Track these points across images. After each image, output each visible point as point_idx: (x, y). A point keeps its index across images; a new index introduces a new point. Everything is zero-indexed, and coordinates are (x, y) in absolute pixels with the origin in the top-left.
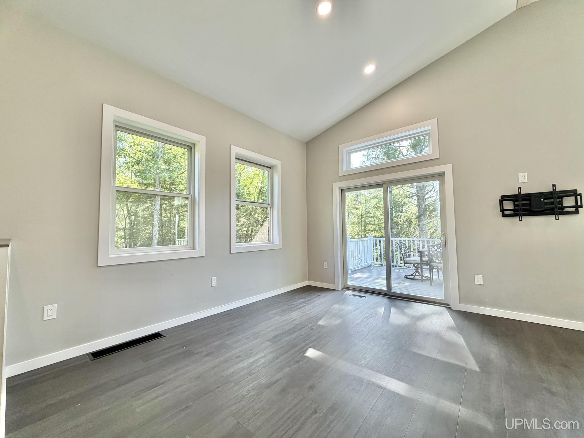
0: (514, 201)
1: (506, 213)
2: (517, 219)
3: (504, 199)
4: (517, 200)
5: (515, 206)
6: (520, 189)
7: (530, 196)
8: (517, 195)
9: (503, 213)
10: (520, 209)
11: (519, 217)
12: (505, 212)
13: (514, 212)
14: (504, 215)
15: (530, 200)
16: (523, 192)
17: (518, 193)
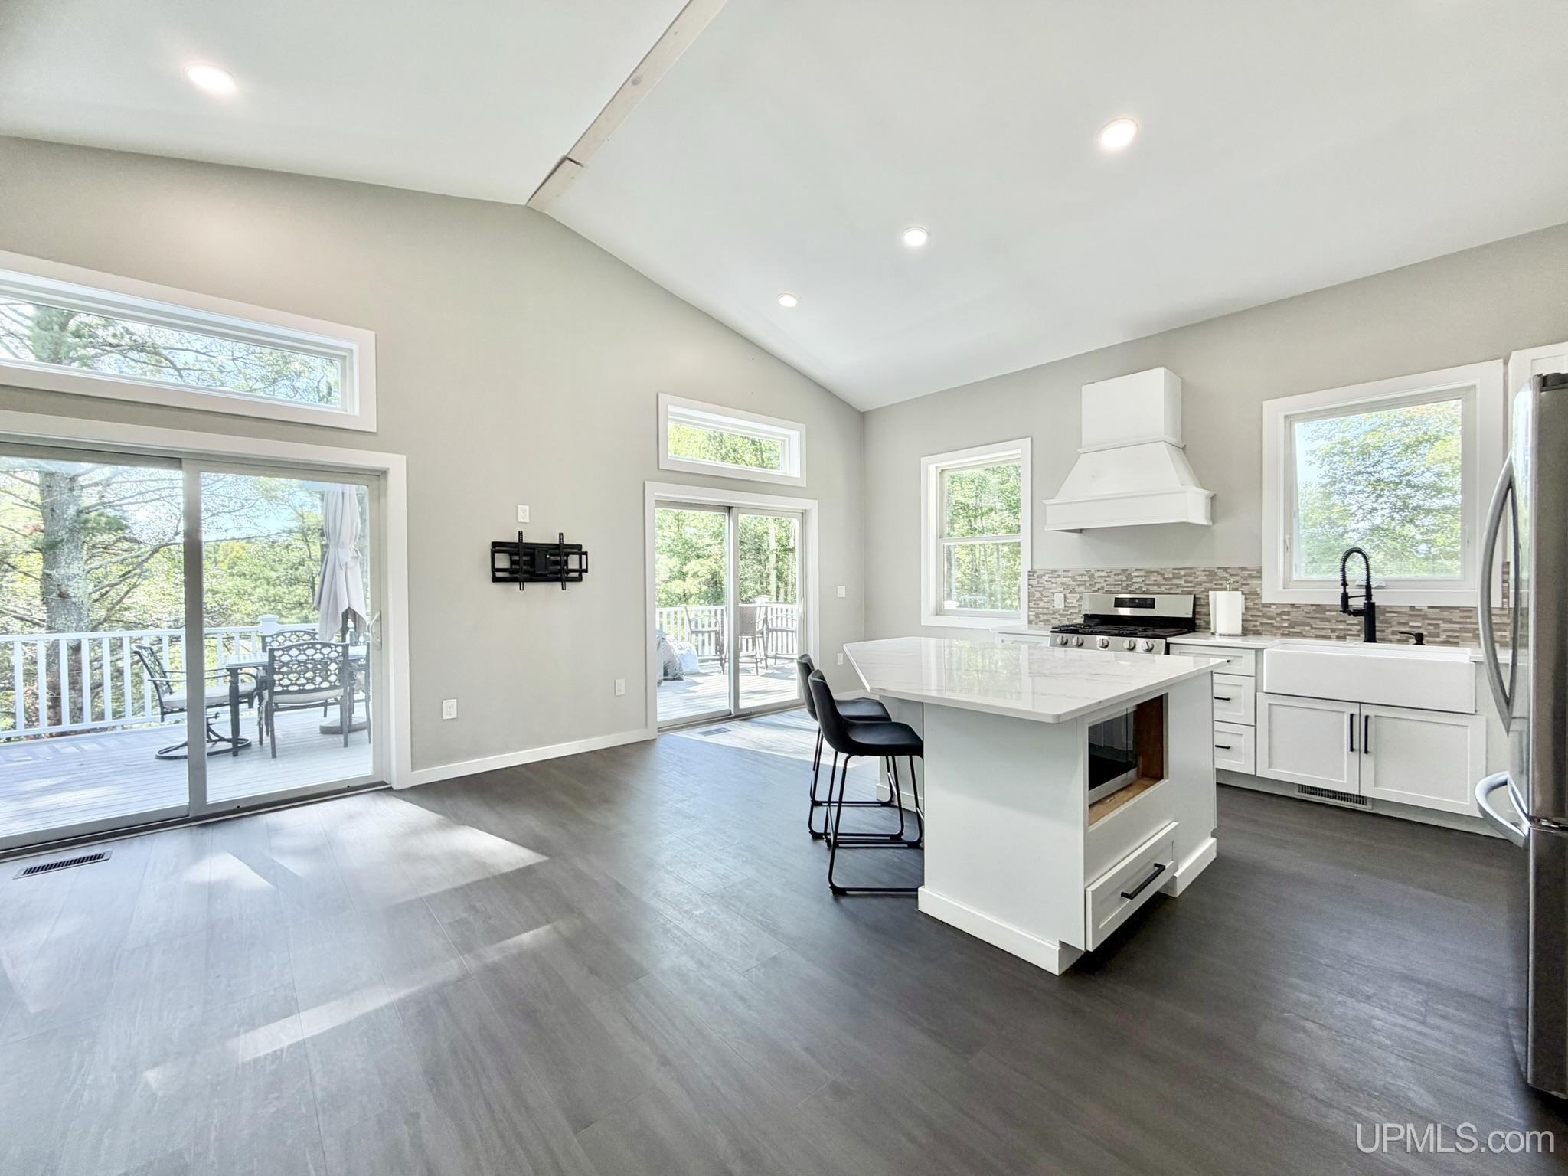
0: (511, 554)
1: (499, 574)
2: (516, 586)
3: (497, 547)
4: (517, 554)
5: (513, 562)
6: (520, 533)
7: (534, 549)
8: (516, 543)
9: (494, 575)
10: (522, 569)
11: (518, 584)
12: (497, 573)
13: (510, 574)
14: (495, 579)
15: (532, 555)
16: (525, 540)
17: (517, 541)
